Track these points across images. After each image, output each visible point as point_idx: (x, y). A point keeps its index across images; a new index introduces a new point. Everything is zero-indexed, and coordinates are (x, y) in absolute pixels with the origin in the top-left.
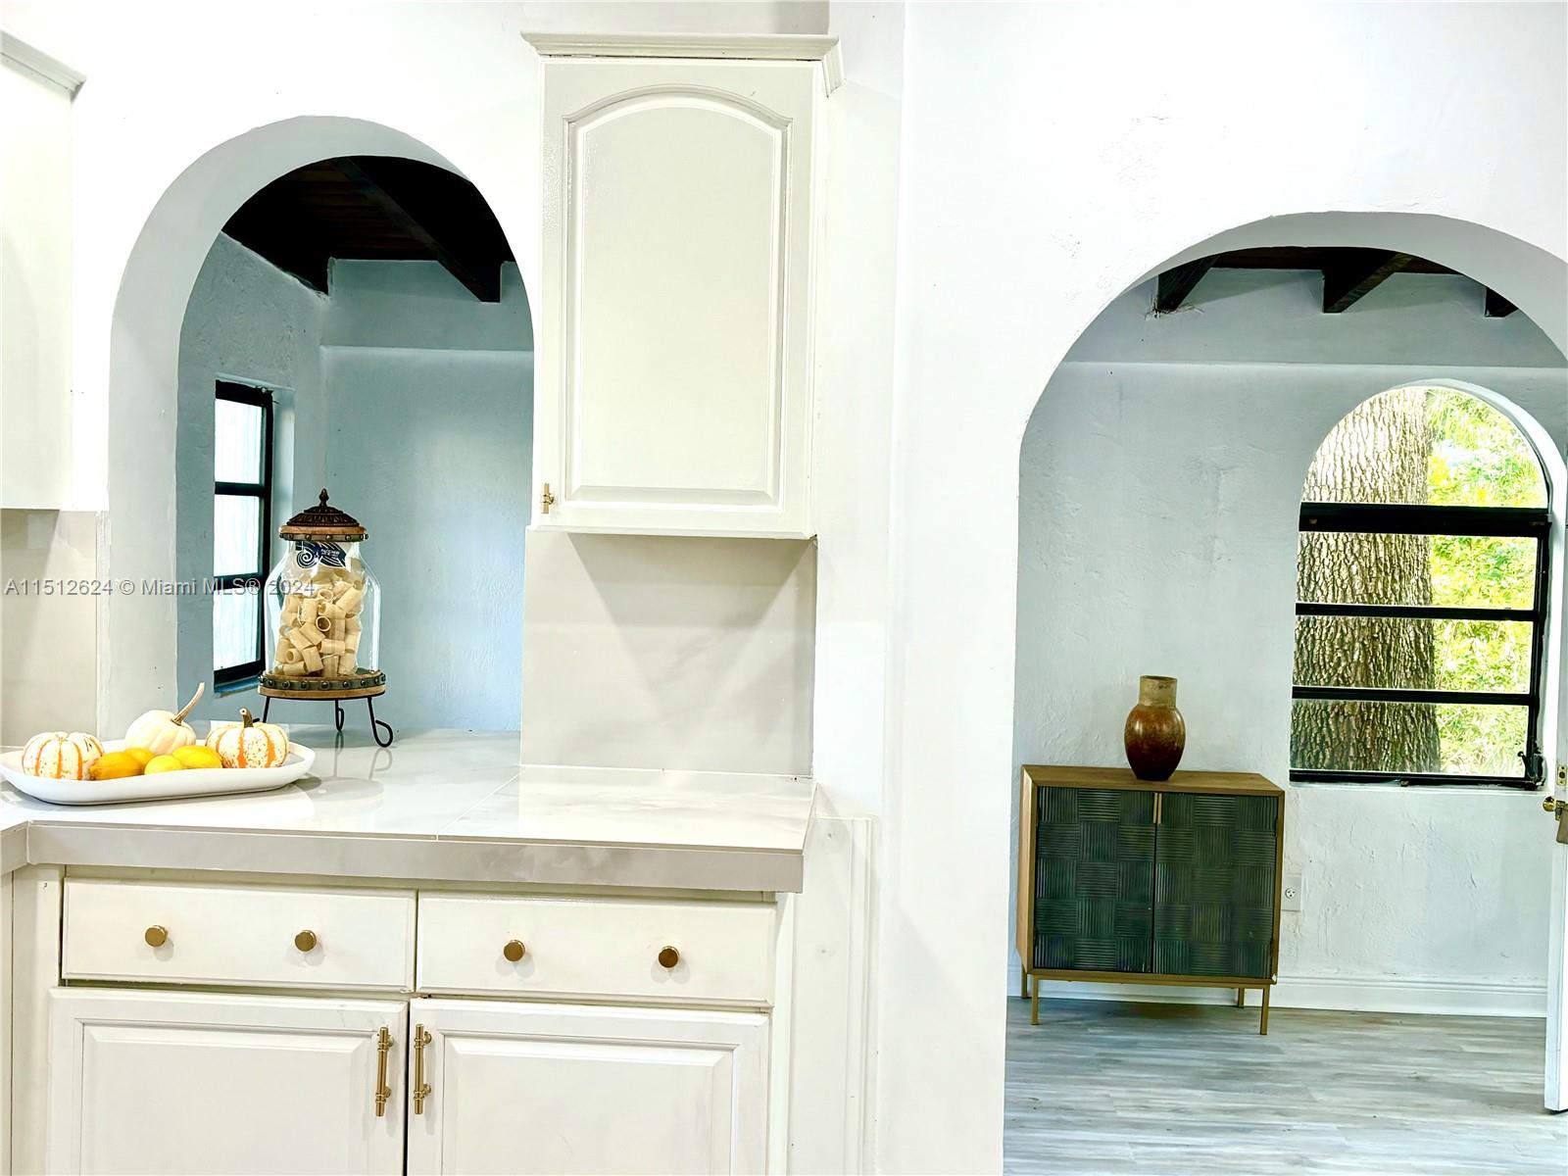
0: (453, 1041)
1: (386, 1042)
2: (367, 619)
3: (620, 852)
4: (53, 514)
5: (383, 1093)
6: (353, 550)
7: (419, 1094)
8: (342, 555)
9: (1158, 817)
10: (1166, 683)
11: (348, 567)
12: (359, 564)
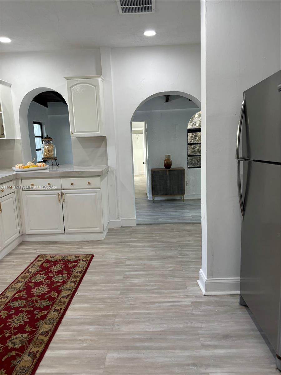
0: (67, 194)
1: (59, 195)
2: (54, 150)
3: (82, 172)
4: (15, 140)
5: (59, 200)
6: (52, 142)
7: (63, 200)
8: (50, 143)
9: (168, 174)
10: (169, 156)
11: (51, 144)
12: (52, 143)
